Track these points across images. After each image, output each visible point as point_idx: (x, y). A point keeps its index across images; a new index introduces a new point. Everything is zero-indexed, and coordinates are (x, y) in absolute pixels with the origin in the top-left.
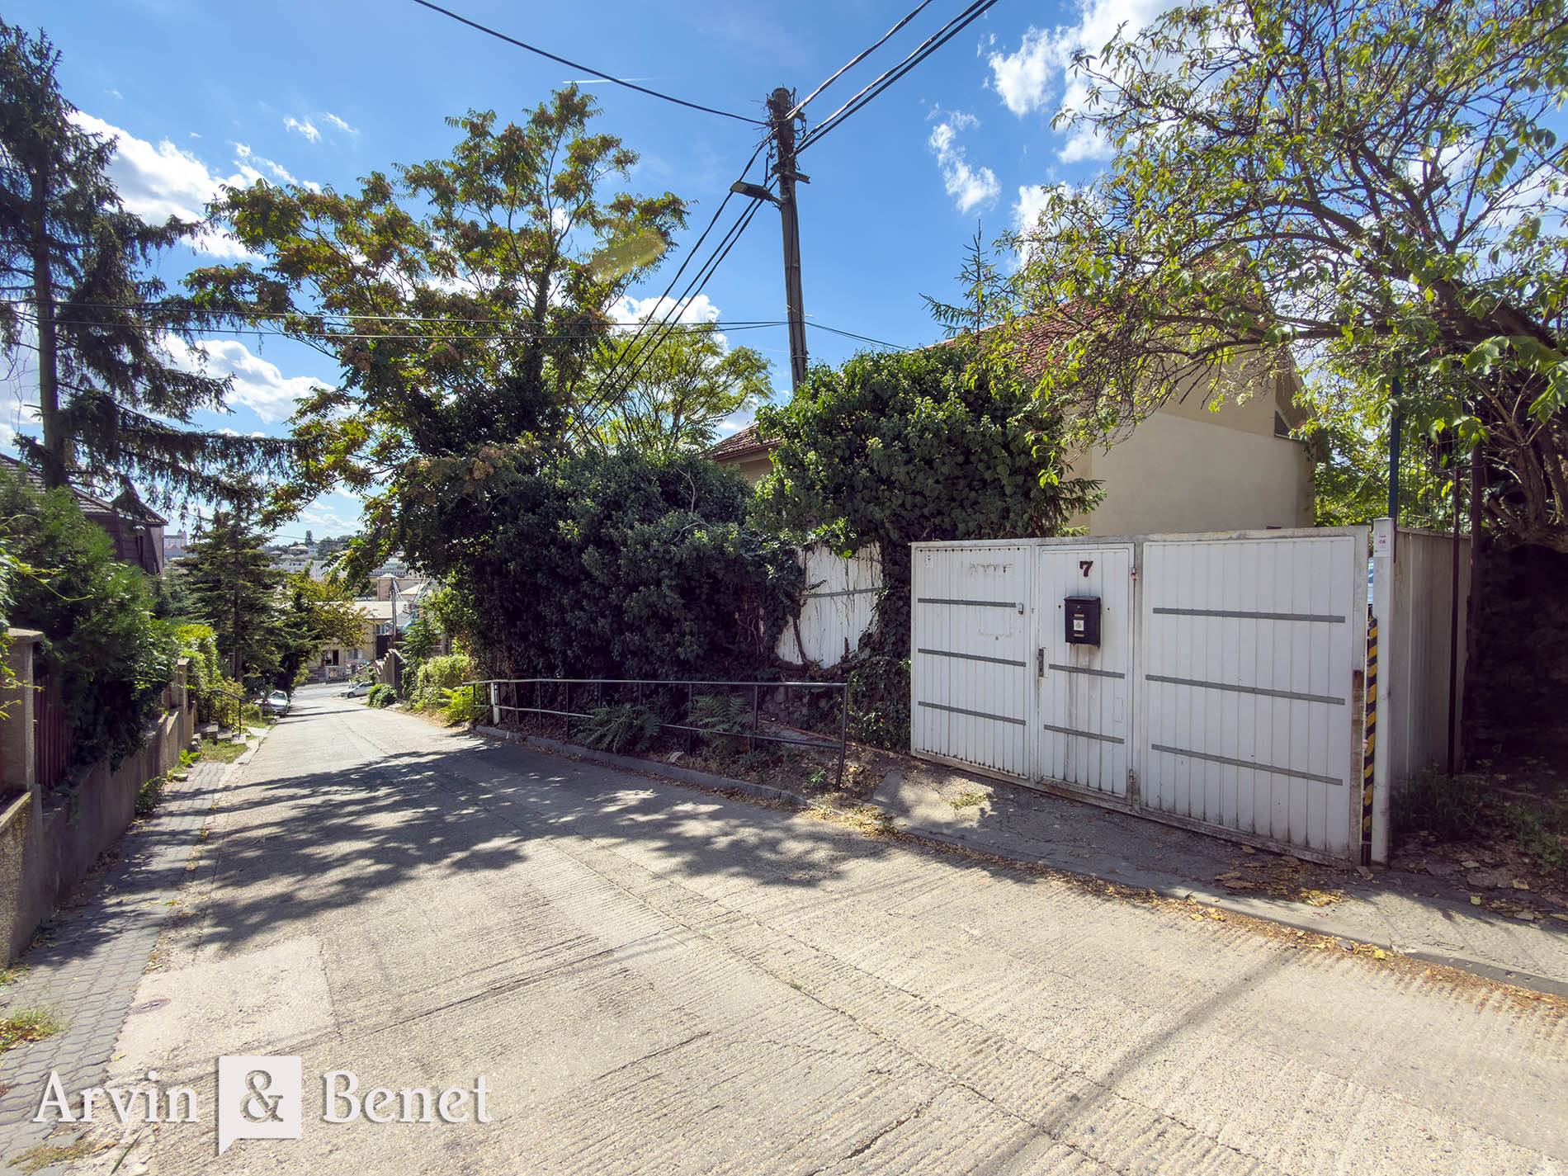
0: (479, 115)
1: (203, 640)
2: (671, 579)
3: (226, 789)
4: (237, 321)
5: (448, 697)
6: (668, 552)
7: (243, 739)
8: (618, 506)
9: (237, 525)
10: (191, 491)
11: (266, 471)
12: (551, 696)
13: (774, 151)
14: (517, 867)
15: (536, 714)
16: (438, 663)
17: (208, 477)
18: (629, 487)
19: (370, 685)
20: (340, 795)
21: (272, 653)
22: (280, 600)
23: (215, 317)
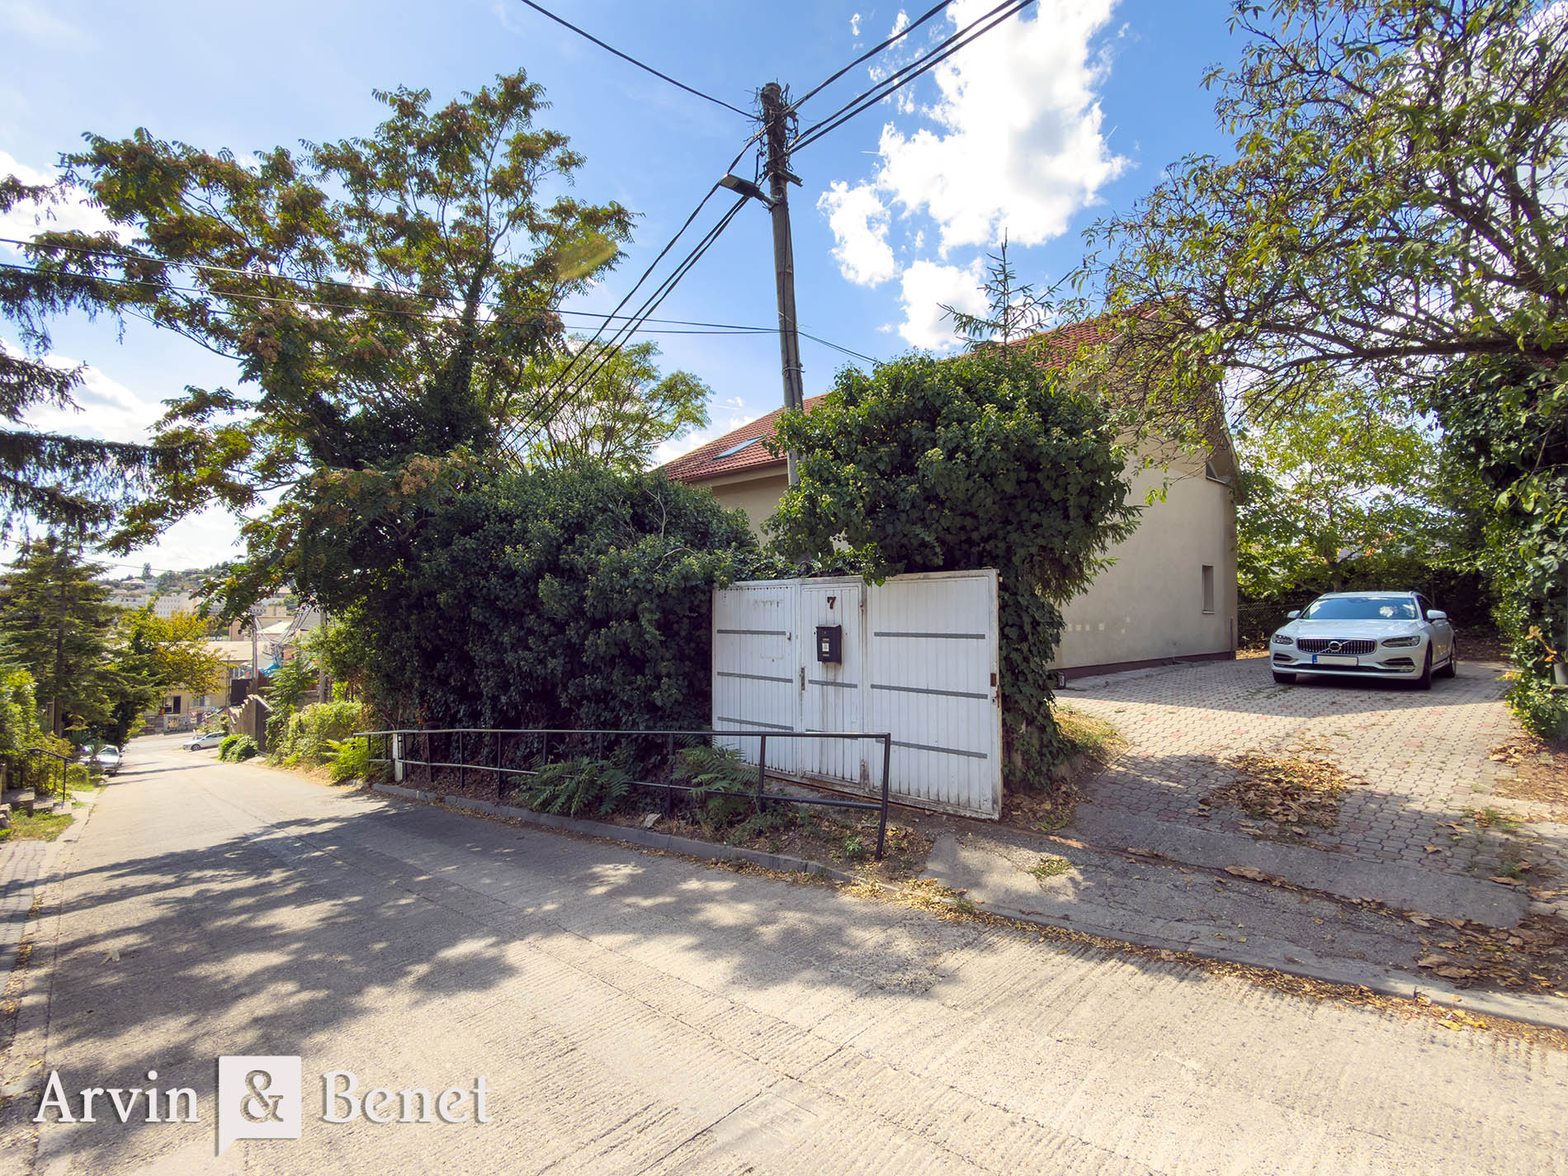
0: (410, 94)
1: (19, 687)
2: (651, 612)
3: (53, 879)
4: (91, 303)
5: (335, 751)
6: (649, 581)
7: (67, 808)
8: (580, 528)
9: (64, 553)
10: (17, 505)
11: (121, 483)
12: (472, 747)
13: (765, 149)
14: (509, 986)
15: (453, 769)
16: (314, 712)
17: (43, 489)
18: (596, 508)
19: (221, 735)
20: (220, 883)
21: (102, 701)
22: (115, 641)
23: (62, 297)
